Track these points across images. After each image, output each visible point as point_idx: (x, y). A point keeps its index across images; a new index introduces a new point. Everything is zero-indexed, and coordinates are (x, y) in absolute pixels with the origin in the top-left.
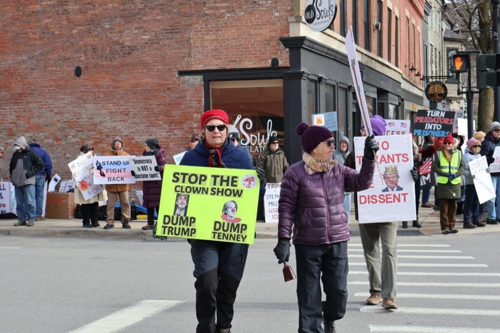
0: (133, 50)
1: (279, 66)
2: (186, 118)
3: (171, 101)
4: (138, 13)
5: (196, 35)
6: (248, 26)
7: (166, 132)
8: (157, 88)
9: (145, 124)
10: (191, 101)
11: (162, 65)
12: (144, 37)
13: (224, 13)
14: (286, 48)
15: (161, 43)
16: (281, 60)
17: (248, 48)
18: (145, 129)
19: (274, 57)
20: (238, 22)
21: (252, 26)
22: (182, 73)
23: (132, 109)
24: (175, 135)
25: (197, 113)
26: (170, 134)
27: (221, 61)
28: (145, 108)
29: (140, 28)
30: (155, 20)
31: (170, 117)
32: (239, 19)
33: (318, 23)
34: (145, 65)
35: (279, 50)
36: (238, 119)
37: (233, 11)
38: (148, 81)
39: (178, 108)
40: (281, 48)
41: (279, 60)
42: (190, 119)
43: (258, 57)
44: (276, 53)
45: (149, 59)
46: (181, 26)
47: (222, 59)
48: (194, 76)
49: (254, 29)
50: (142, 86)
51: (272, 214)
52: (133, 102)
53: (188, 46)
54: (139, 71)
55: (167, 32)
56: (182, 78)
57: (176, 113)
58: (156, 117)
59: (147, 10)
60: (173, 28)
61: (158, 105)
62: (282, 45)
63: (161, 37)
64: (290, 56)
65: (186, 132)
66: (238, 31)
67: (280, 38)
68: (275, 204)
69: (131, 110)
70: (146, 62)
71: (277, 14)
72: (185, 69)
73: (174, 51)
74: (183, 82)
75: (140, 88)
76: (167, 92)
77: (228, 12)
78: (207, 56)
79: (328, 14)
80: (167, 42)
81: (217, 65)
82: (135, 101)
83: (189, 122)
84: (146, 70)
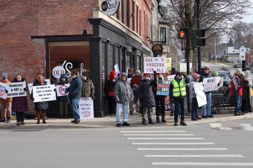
0: (5, 24)
1: (87, 34)
2: (36, 62)
3: (27, 53)
4: (8, 4)
5: (41, 16)
6: (70, 12)
7: (24, 70)
8: (19, 45)
9: (12, 66)
10: (38, 52)
11: (21, 33)
12: (11, 17)
13: (56, 5)
14: (91, 24)
15: (21, 21)
16: (88, 31)
17: (70, 24)
18: (12, 68)
19: (84, 29)
20: (65, 10)
21: (72, 12)
22: (33, 37)
23: (5, 57)
24: (29, 71)
25: (42, 59)
26: (26, 71)
27: (55, 31)
28: (12, 57)
29: (9, 12)
30: (17, 8)
31: (26, 61)
32: (65, 8)
33: (109, 11)
34: (12, 33)
35: (87, 25)
36: (64, 63)
37: (62, 4)
38: (14, 41)
39: (31, 56)
40: (88, 24)
41: (87, 31)
42: (37, 63)
43: (75, 29)
44: (86, 27)
45: (14, 29)
46: (32, 11)
47: (56, 30)
48: (40, 39)
49: (74, 14)
50: (10, 45)
51: (83, 114)
52: (5, 53)
53: (37, 22)
54: (9, 36)
55: (24, 14)
56: (33, 40)
57: (30, 59)
58: (18, 62)
59: (13, 2)
60: (28, 12)
61: (19, 55)
62: (89, 23)
63: (21, 17)
64: (93, 29)
65: (36, 70)
66: (65, 15)
67: (88, 19)
68: (85, 109)
69: (4, 57)
70: (13, 31)
71: (86, 6)
72: (35, 35)
73: (29, 25)
74: (34, 42)
75: (9, 46)
76: (25, 48)
77: (59, 4)
78: (47, 28)
79: (115, 6)
80: (24, 20)
81: (53, 33)
82: (6, 52)
83: (37, 64)
84: (12, 36)
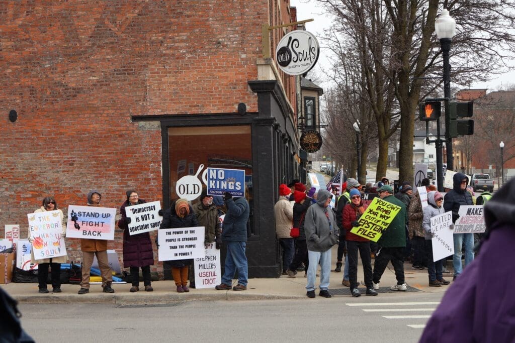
0: (78, 92)
1: (247, 111)
2: (142, 167)
3: (123, 149)
4: (85, 52)
5: (152, 77)
6: (212, 68)
7: (118, 184)
8: (107, 135)
9: (93, 175)
10: (147, 149)
11: (112, 109)
12: (91, 78)
13: (184, 54)
14: (255, 92)
15: (111, 85)
16: (248, 105)
17: (212, 92)
18: (93, 180)
19: (241, 102)
20: (201, 63)
21: (216, 68)
22: (136, 118)
23: (78, 157)
24: (129, 186)
25: (154, 162)
26: (121, 185)
27: (180, 105)
28: (93, 157)
29: (86, 68)
30: (104, 59)
31: (122, 166)
32: (201, 60)
33: (296, 66)
34: (93, 109)
35: (247, 94)
36: (200, 169)
37: (194, 51)
38: (96, 126)
39: (132, 156)
40: (248, 92)
41: (246, 104)
42: (146, 169)
43: (222, 102)
44: (244, 98)
45: (97, 103)
46: (135, 67)
47: (182, 103)
48: (151, 122)
49: (219, 71)
50: (89, 133)
52: (79, 151)
53: (144, 88)
54: (86, 116)
55: (118, 73)
56: (136, 124)
57: (130, 162)
58: (105, 167)
59: (95, 48)
60: (126, 68)
61: (109, 153)
62: (249, 89)
63: (111, 79)
64: (258, 101)
65: (141, 183)
66: (201, 73)
67: (248, 82)
69: (76, 159)
70: (94, 106)
71: (244, 56)
72: (140, 114)
73: (127, 94)
74: (139, 128)
75: (87, 135)
76: (119, 139)
77: (188, 53)
78: (165, 100)
79: (308, 56)
80: (118, 84)
81: (176, 110)
82: (81, 149)
83: (145, 172)
84: (94, 115)
